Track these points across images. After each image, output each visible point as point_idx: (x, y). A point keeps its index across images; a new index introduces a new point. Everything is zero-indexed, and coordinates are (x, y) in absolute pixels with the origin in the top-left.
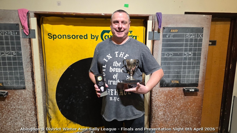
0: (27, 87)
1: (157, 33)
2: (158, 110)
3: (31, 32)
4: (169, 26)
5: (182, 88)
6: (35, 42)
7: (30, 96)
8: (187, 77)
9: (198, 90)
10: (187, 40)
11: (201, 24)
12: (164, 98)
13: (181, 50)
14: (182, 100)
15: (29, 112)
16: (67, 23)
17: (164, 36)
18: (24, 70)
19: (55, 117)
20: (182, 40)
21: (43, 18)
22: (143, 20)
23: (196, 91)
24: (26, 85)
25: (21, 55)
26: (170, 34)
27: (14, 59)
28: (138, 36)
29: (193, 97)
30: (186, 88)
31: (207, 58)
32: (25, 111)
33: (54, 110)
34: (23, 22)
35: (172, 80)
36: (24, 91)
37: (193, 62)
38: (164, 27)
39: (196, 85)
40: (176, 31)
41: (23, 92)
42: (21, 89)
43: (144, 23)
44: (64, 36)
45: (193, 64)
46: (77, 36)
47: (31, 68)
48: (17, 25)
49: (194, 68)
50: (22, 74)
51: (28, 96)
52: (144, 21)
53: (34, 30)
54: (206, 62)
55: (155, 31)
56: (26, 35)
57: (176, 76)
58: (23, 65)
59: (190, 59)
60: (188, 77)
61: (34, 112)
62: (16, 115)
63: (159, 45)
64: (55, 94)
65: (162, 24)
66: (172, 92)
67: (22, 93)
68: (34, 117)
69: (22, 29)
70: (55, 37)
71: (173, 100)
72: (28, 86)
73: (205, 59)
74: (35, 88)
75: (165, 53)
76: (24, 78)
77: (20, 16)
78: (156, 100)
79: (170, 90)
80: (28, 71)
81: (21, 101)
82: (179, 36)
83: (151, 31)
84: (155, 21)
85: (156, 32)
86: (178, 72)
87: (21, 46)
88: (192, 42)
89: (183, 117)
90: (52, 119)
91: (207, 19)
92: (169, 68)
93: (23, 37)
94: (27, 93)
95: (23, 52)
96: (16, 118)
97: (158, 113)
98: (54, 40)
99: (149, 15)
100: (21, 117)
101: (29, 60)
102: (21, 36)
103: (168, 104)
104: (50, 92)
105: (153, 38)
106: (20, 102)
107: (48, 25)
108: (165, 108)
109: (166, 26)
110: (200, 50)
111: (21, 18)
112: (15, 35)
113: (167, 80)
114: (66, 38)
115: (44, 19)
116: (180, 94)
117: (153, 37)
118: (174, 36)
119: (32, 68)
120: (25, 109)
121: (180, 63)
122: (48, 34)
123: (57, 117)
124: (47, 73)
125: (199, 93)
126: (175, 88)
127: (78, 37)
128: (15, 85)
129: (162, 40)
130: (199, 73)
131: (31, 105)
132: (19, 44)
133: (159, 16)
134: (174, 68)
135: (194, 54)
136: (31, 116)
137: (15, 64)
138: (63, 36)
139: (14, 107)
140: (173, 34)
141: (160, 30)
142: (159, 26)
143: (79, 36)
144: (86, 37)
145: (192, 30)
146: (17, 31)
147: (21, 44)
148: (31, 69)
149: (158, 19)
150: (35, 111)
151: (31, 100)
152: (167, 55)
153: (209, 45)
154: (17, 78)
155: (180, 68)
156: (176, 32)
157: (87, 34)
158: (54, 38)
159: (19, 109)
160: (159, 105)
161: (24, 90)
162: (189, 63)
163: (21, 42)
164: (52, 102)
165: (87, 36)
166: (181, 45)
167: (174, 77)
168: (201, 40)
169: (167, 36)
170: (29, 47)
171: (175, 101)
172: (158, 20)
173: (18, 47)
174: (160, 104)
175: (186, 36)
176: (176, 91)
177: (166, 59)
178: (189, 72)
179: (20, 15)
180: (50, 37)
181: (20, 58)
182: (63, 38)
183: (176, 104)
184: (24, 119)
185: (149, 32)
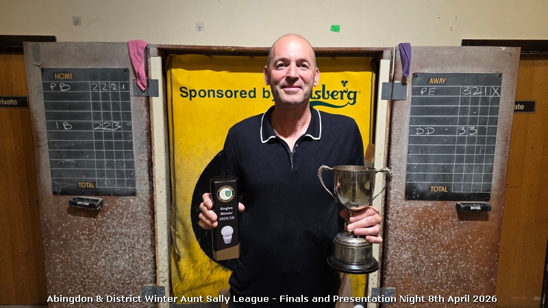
0: (138, 191)
1: (401, 85)
2: (401, 248)
3: (151, 84)
4: (426, 71)
5: (453, 204)
6: (157, 103)
7: (144, 210)
8: (465, 179)
9: (490, 208)
10: (465, 101)
11: (496, 67)
12: (413, 222)
13: (453, 121)
14: (454, 229)
15: (141, 242)
16: (217, 67)
17: (415, 91)
18: (135, 157)
19: (187, 255)
20: (455, 101)
21: (171, 58)
22: (370, 59)
23: (486, 209)
24: (137, 187)
25: (130, 128)
26: (428, 89)
27: (118, 136)
28: (360, 92)
29: (479, 222)
30: (462, 204)
31: (509, 139)
32: (133, 239)
33: (187, 240)
34: (136, 65)
35: (433, 185)
36: (134, 199)
37: (478, 148)
38: (415, 72)
39: (485, 196)
40: (442, 80)
41: (132, 201)
42: (128, 195)
43: (372, 65)
44: (211, 93)
45: (478, 152)
46: (235, 92)
47: (147, 155)
48: (126, 70)
49: (480, 160)
50: (131, 165)
51: (139, 209)
52: (372, 61)
53: (157, 81)
54: (508, 147)
55: (396, 82)
56: (142, 90)
57: (442, 177)
58: (134, 148)
59: (472, 140)
60: (468, 179)
61: (149, 242)
62: (117, 246)
63: (405, 110)
64: (190, 208)
65: (411, 66)
66: (433, 210)
67: (129, 203)
68: (149, 251)
69: (134, 78)
70: (193, 94)
71: (435, 227)
72: (141, 190)
73: (507, 141)
74: (154, 194)
75: (418, 127)
76: (134, 174)
77: (131, 54)
78: (396, 228)
79: (428, 207)
80: (141, 160)
81: (127, 218)
82: (448, 91)
83: (387, 80)
84: (397, 60)
85: (397, 84)
86: (445, 169)
87: (132, 111)
88: (477, 104)
89: (457, 266)
90: (182, 257)
91: (511, 55)
92: (426, 159)
93: (136, 94)
94: (137, 204)
95: (133, 122)
96: (116, 252)
97: (401, 255)
98: (191, 99)
99: (385, 49)
100: (125, 250)
101: (145, 138)
102: (131, 92)
103: (424, 237)
104: (179, 203)
105: (392, 97)
106: (124, 220)
107: (180, 70)
108: (417, 245)
109: (420, 71)
110: (494, 121)
111: (133, 58)
112: (122, 90)
113: (421, 185)
114: (214, 96)
115: (173, 59)
116: (450, 216)
117: (392, 93)
118: (437, 92)
119: (150, 153)
120: (133, 235)
121: (451, 150)
122: (181, 88)
123: (191, 255)
124: (176, 165)
125: (492, 215)
126: (439, 202)
127: (238, 94)
128: (117, 187)
129: (410, 100)
130: (491, 170)
131: (144, 228)
132: (127, 107)
133: (404, 49)
134: (437, 159)
135: (482, 131)
136: (144, 248)
137: (118, 145)
138: (209, 91)
139: (114, 231)
140: (435, 87)
141: (407, 78)
142: (405, 70)
143: (240, 91)
144: (252, 94)
145: (476, 79)
146: (124, 83)
147: (131, 107)
148: (148, 157)
149: (403, 56)
150: (151, 240)
151: (146, 216)
152: (422, 131)
153: (515, 111)
154: (121, 174)
155: (450, 159)
156: (440, 84)
157: (255, 89)
158: (191, 96)
159: (122, 234)
160: (402, 238)
161: (133, 197)
162: (470, 150)
163: (132, 104)
164: (183, 224)
165: (255, 92)
166: (454, 111)
167: (436, 178)
168: (497, 101)
169: (422, 92)
170: (145, 113)
171: (438, 231)
172: (402, 59)
173: (125, 113)
174: (405, 235)
175: (462, 91)
176: (440, 208)
177: (418, 139)
178: (470, 169)
179: (132, 52)
180: (185, 95)
181: (128, 136)
182: (209, 96)
183: (439, 237)
184: (131, 255)
185: (384, 84)
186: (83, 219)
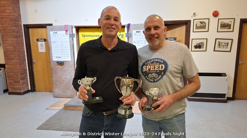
6: (75, 39)
41: (70, 62)
53: (74, 34)
62: (67, 73)
63: (131, 40)
72: (72, 59)
74: (75, 60)
80: (72, 52)
83: (127, 33)
85: (129, 33)
105: (128, 36)
106: (69, 67)
119: (74, 51)
131: (73, 68)
136: (73, 73)
139: (66, 69)
170: (72, 41)
186: (60, 66)
